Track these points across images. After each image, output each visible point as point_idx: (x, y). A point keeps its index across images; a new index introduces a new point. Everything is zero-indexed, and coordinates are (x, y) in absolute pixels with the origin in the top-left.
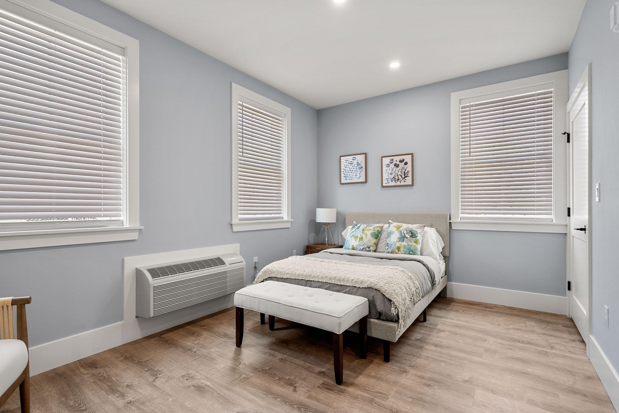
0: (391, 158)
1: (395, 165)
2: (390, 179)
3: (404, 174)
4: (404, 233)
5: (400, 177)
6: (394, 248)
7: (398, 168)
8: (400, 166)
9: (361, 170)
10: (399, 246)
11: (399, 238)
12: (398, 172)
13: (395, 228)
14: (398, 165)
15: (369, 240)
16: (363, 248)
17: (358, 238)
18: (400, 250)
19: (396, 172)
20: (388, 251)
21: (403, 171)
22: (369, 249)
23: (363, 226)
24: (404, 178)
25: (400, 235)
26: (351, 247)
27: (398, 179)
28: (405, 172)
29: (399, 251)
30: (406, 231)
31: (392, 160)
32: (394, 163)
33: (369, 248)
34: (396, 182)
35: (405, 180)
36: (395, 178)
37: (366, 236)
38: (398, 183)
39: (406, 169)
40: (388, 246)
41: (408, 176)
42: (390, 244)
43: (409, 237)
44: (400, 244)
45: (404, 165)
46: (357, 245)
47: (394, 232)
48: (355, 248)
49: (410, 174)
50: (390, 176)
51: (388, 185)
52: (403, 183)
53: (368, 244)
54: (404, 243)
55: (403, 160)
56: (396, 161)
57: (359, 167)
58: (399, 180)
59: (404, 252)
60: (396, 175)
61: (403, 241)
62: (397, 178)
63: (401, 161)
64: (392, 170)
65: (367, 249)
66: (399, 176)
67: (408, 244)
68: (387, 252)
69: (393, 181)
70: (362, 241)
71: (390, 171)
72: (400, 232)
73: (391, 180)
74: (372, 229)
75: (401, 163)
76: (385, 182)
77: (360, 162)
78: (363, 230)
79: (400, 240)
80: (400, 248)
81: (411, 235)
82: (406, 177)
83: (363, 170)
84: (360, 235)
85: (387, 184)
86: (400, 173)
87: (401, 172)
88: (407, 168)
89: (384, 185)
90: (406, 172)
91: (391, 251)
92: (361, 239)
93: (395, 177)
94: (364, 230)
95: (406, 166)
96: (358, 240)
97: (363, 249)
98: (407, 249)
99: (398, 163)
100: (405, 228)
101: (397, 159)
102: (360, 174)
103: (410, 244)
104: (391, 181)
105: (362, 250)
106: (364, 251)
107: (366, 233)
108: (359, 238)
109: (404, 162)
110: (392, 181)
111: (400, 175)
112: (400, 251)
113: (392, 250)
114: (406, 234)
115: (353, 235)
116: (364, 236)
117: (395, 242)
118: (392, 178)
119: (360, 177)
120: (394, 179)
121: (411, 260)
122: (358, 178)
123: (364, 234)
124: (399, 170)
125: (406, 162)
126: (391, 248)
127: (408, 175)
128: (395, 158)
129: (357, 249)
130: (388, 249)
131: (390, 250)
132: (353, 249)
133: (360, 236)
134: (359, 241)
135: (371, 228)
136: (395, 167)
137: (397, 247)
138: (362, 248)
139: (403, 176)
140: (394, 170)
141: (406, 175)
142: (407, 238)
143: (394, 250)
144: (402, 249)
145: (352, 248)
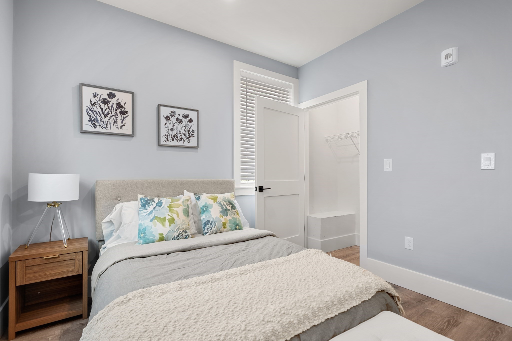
0: (172, 109)
1: (177, 119)
2: (170, 136)
3: (189, 133)
4: (224, 205)
5: (183, 136)
6: (219, 225)
7: (181, 125)
8: (184, 122)
9: (125, 116)
10: (224, 221)
11: (221, 212)
12: (181, 129)
13: (210, 200)
14: (181, 120)
15: (183, 220)
16: (179, 234)
17: (167, 220)
18: (226, 226)
19: (178, 129)
20: (212, 231)
21: (188, 129)
22: (187, 234)
23: (166, 201)
24: (188, 138)
25: (221, 208)
26: (157, 237)
27: (181, 138)
28: (189, 131)
29: (224, 228)
30: (225, 202)
31: (174, 112)
32: (176, 117)
33: (186, 232)
34: (179, 141)
35: (190, 140)
36: (177, 137)
37: (178, 215)
38: (181, 143)
39: (190, 128)
40: (211, 224)
41: (193, 137)
42: (212, 222)
43: (230, 209)
44: (225, 219)
45: (189, 123)
46: (168, 232)
47: (213, 205)
48: (166, 237)
49: (195, 134)
50: (171, 133)
51: (168, 143)
52: (186, 144)
53: (182, 227)
54: (229, 217)
55: (187, 116)
56: (179, 115)
57: (120, 110)
58: (183, 139)
59: (230, 228)
60: (179, 133)
61: (227, 215)
62: (179, 136)
63: (186, 117)
64: (173, 126)
65: (184, 234)
66: (182, 134)
67: (233, 218)
68: (211, 233)
69: (175, 140)
70: (174, 223)
71: (171, 126)
72: (219, 204)
73: (172, 137)
74: (182, 204)
75: (185, 119)
76: (163, 139)
77: (122, 104)
78: (170, 207)
79: (224, 215)
80: (225, 225)
81: (232, 206)
82: (190, 137)
83: (128, 116)
84: (168, 215)
85: (166, 142)
86: (183, 131)
87: (184, 129)
88: (191, 126)
89: (162, 143)
90: (191, 131)
91: (216, 230)
92: (172, 221)
93: (177, 135)
94: (172, 207)
95: (191, 124)
96: (167, 223)
97: (178, 236)
98: (233, 224)
99: (181, 117)
100: (222, 198)
101: (179, 113)
102: (122, 123)
103: (234, 217)
104: (171, 139)
105: (176, 238)
106: (181, 239)
107: (177, 211)
108: (169, 221)
109: (189, 118)
110: (173, 140)
111: (184, 134)
112: (226, 228)
113: (217, 228)
114: (226, 206)
115: (155, 217)
116: (175, 216)
117: (219, 217)
118: (173, 136)
119: (122, 126)
120: (175, 137)
121: (265, 236)
122: (119, 127)
123: (173, 213)
124: (183, 126)
125: (191, 119)
126: (216, 226)
127: (193, 135)
128: (177, 111)
129: (169, 239)
130: (211, 228)
131: (214, 229)
132: (162, 239)
133: (168, 217)
134: (170, 225)
135: (180, 202)
136: (177, 122)
137: (222, 224)
138: (176, 234)
139: (187, 136)
140: (176, 125)
141: (190, 135)
142: (229, 210)
143: (219, 229)
144: (228, 225)
145: (160, 238)
